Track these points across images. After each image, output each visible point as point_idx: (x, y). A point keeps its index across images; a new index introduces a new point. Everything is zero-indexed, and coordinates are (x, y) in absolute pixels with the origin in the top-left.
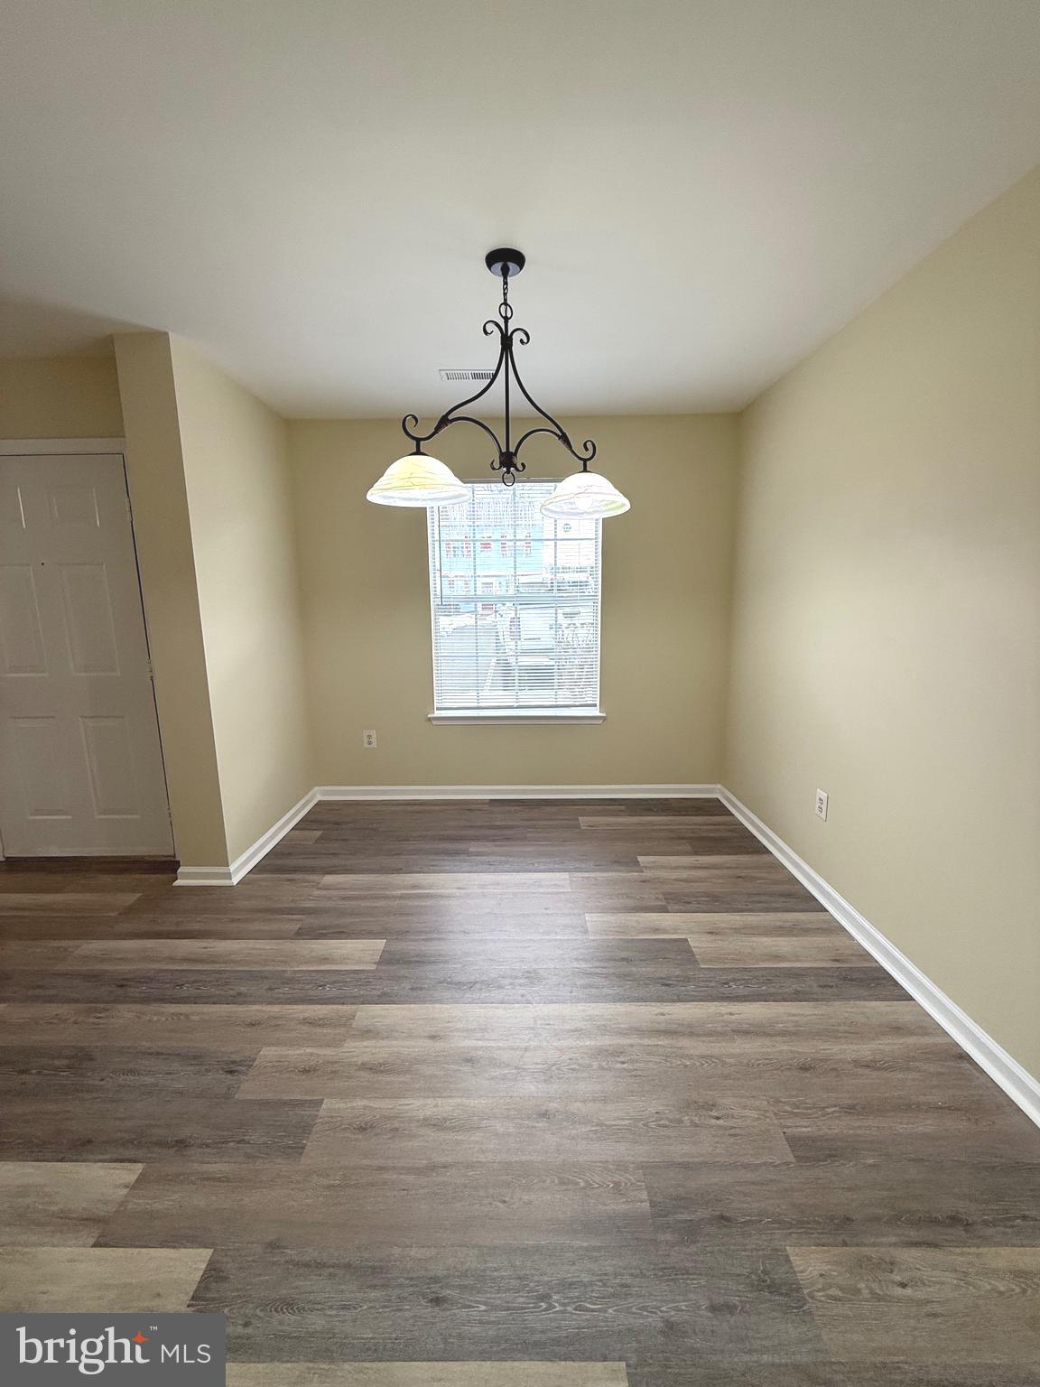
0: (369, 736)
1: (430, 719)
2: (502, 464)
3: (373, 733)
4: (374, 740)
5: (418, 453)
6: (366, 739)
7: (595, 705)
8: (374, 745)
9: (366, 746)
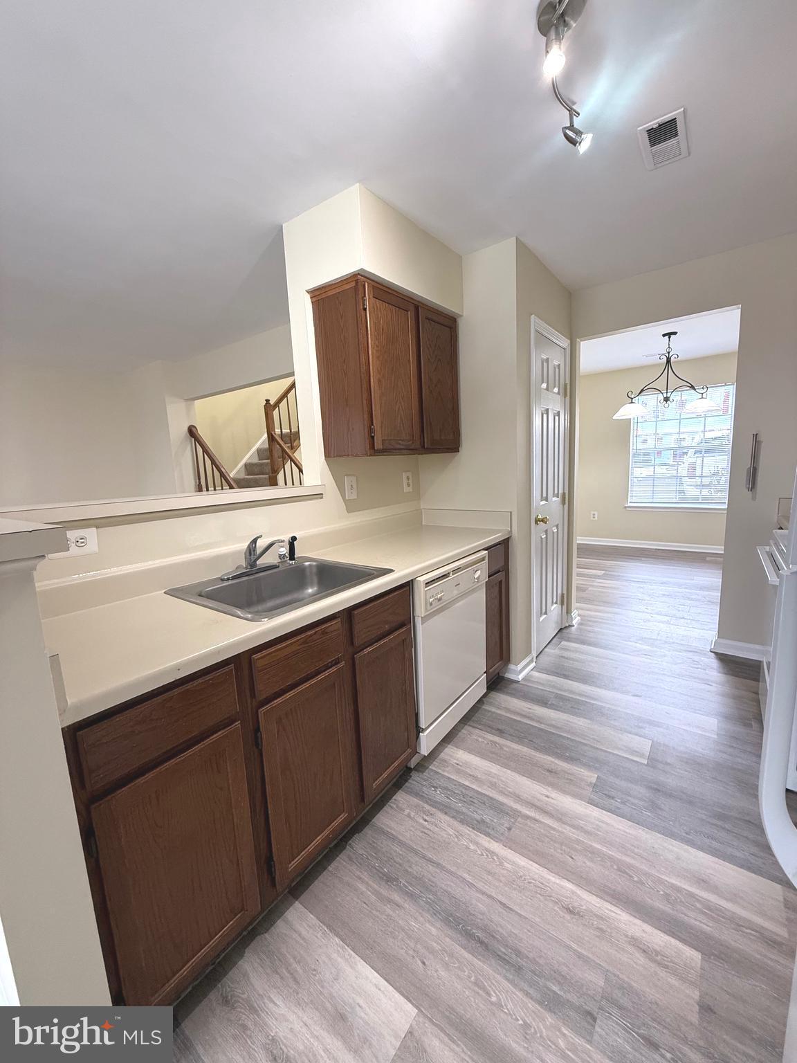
0: (594, 515)
1: (625, 507)
2: (664, 400)
3: (596, 513)
4: (596, 516)
5: (632, 402)
6: (592, 516)
7: (725, 503)
8: (596, 518)
9: (592, 519)
